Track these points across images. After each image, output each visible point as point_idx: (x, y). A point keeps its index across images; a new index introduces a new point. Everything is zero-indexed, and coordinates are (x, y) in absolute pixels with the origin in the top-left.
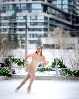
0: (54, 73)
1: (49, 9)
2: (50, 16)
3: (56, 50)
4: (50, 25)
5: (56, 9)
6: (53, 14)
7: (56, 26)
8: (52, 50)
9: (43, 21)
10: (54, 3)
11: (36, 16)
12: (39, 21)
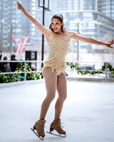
0: (104, 75)
1: (99, 17)
2: (99, 23)
3: (106, 55)
4: (100, 32)
5: (106, 18)
6: (103, 22)
7: (105, 33)
8: (101, 55)
9: (94, 28)
10: (104, 12)
11: (87, 24)
12: (89, 28)
